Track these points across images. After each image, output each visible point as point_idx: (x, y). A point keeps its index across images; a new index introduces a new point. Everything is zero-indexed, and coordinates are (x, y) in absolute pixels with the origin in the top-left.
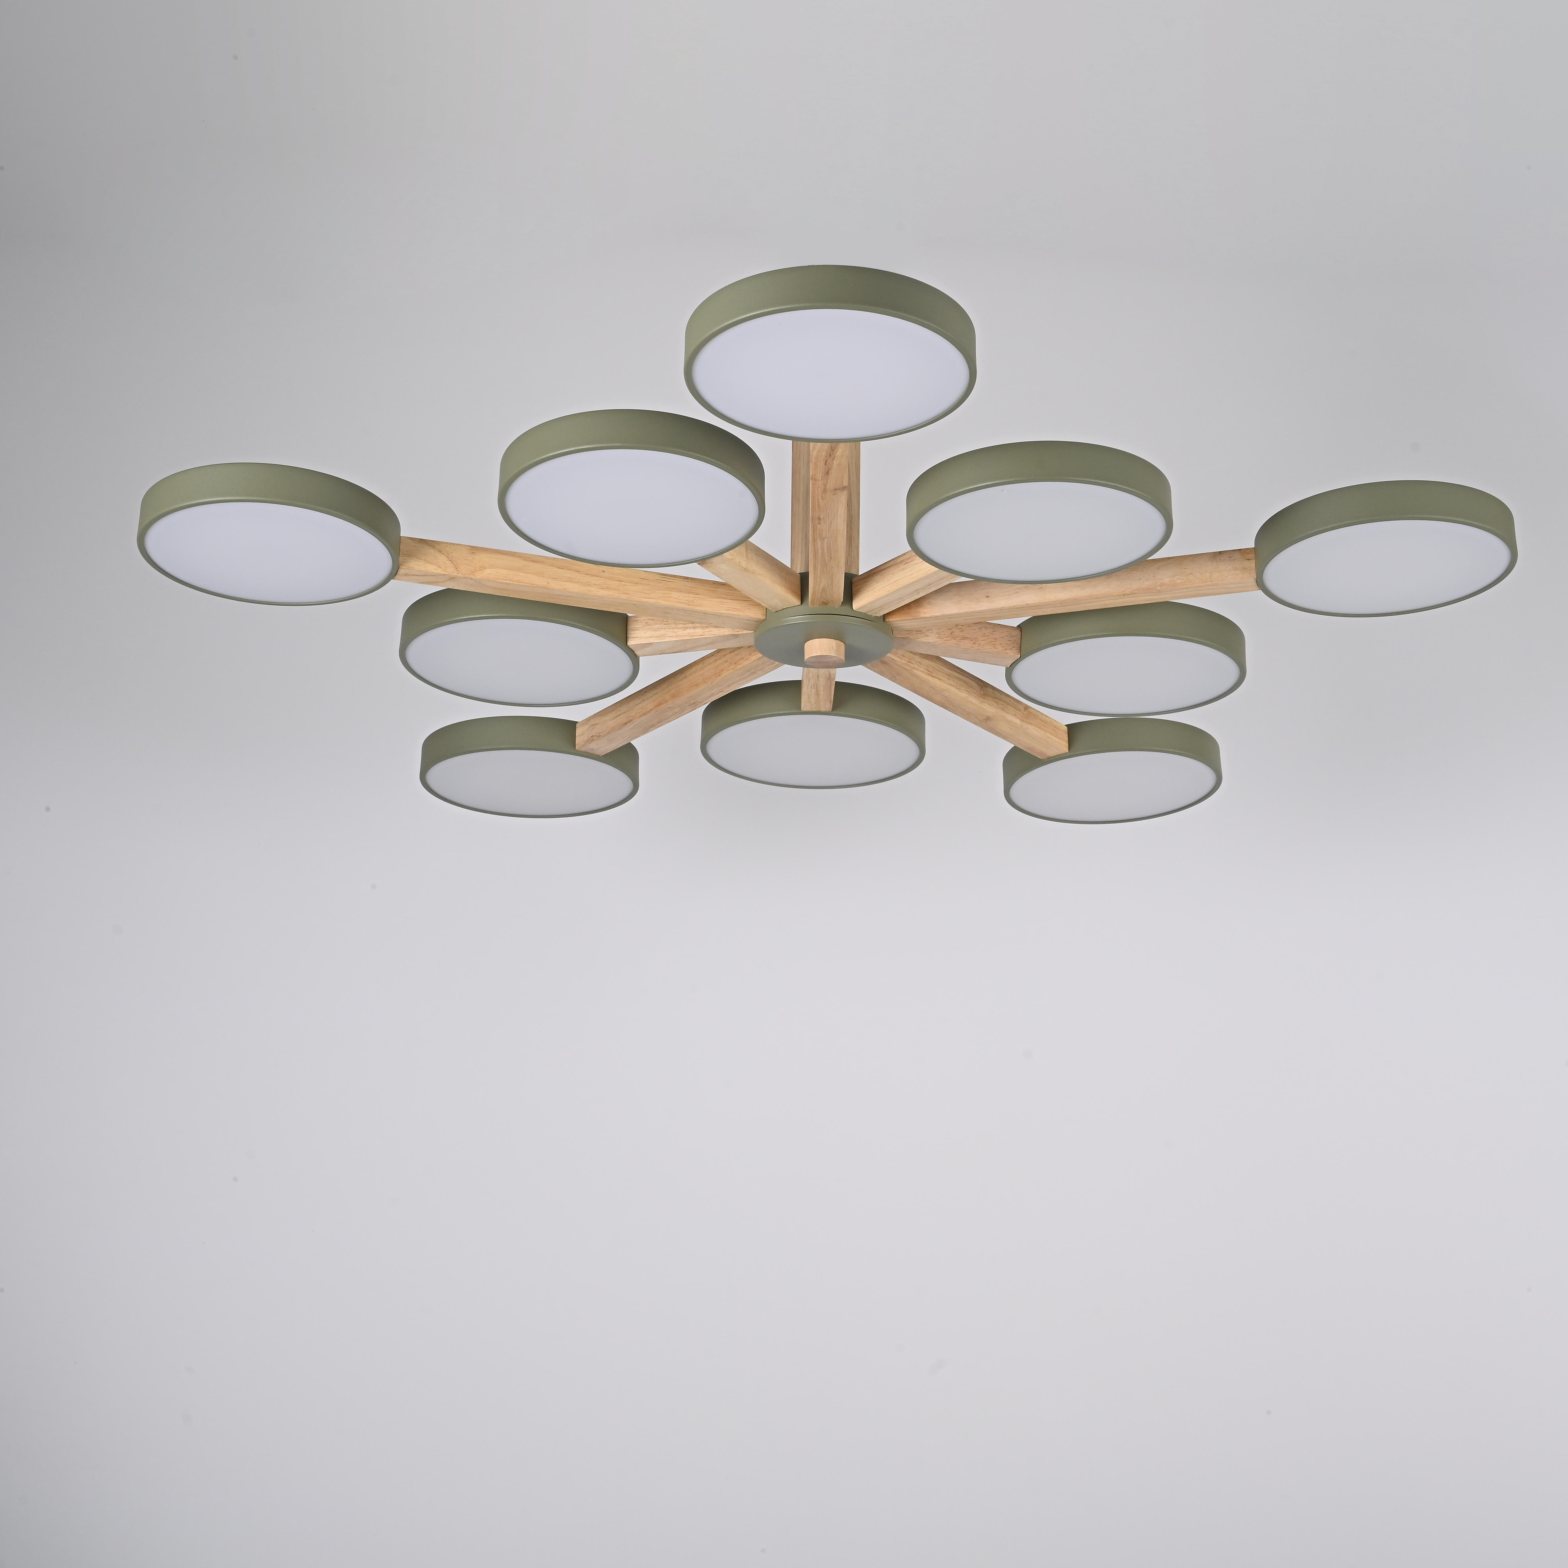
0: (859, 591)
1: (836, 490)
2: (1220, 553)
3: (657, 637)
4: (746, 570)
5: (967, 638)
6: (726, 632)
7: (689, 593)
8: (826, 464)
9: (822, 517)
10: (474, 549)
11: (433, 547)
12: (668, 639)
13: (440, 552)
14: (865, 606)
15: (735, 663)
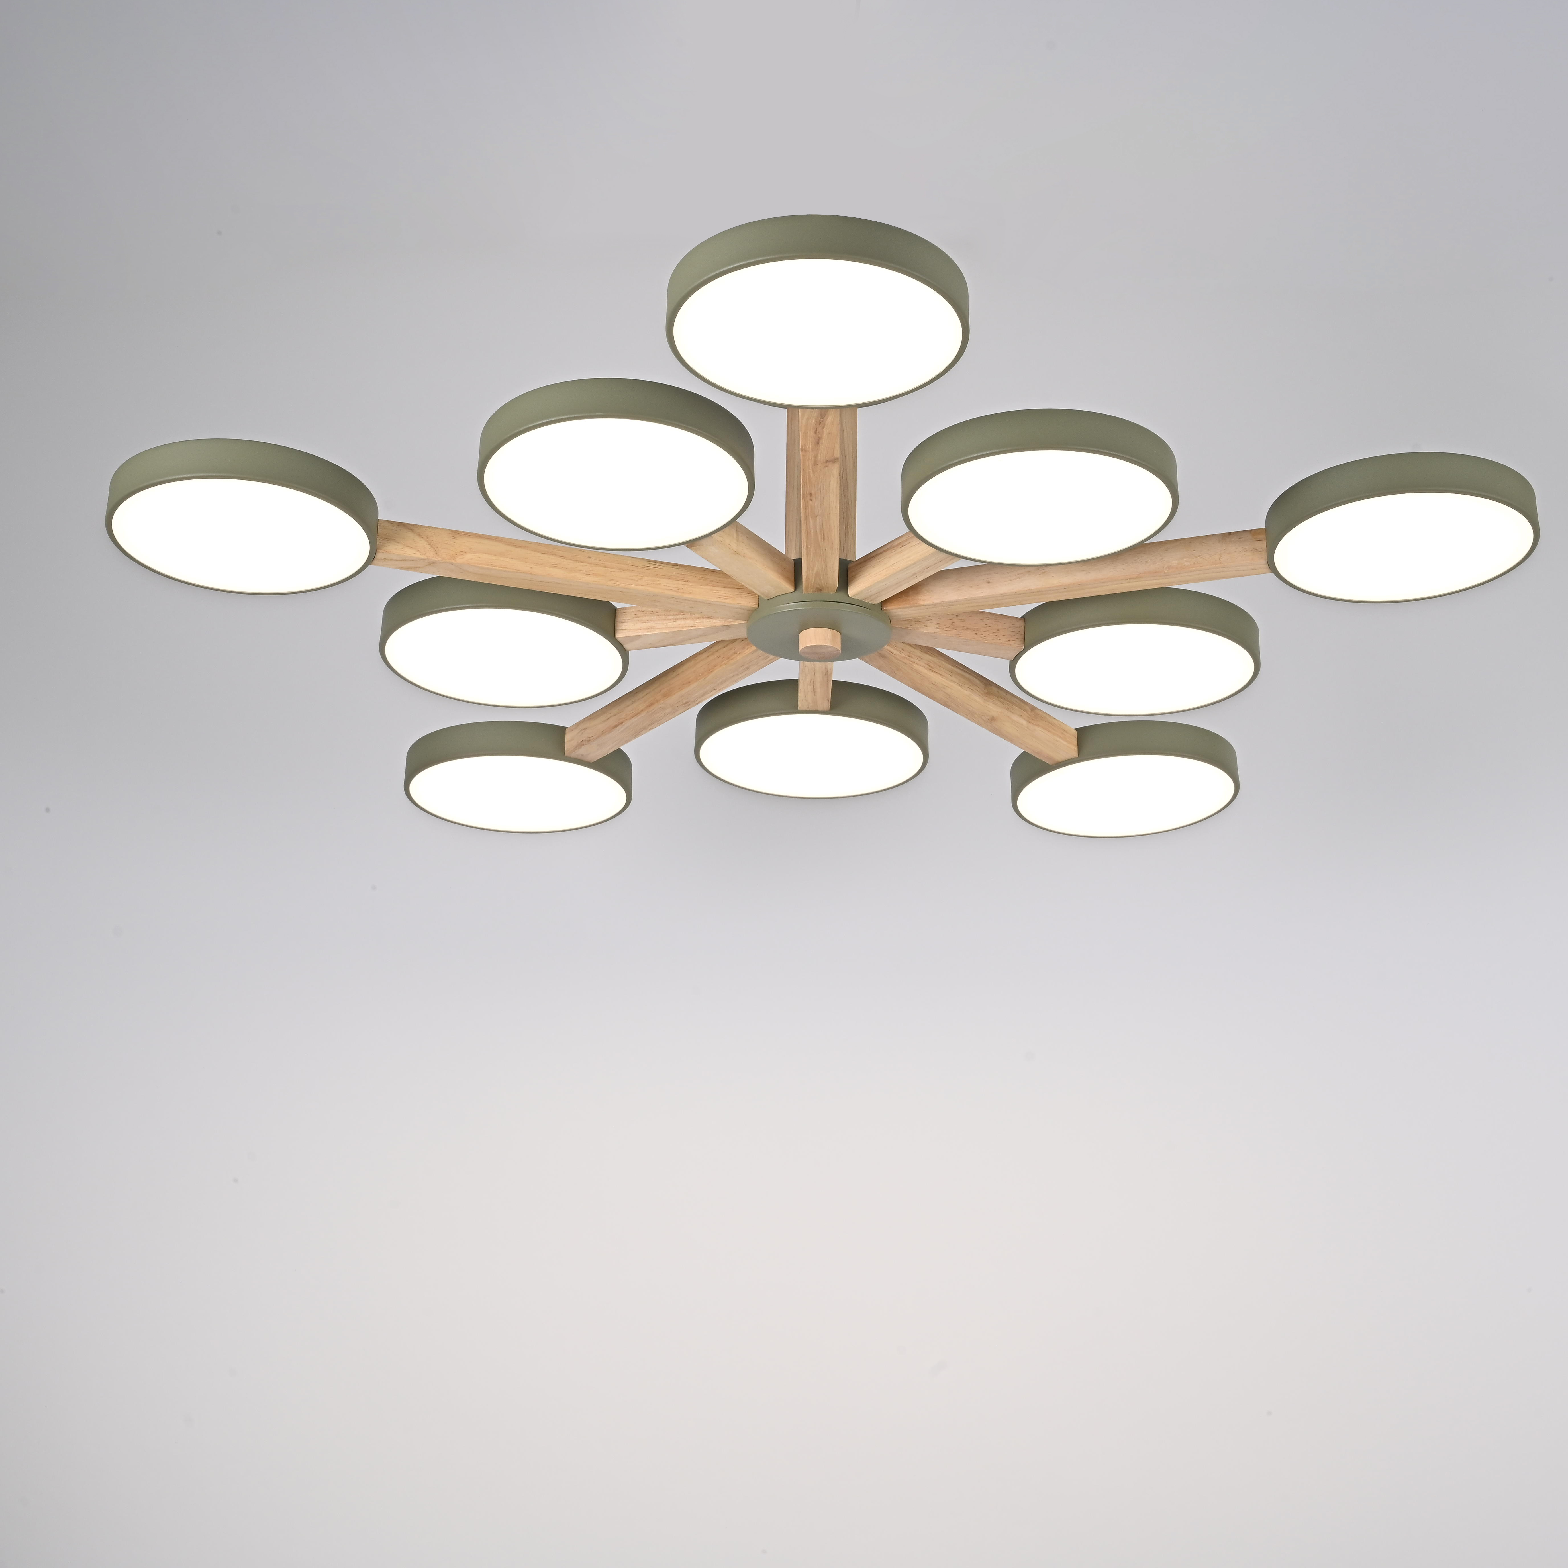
0: (854, 577)
1: (827, 462)
2: (1230, 534)
3: (645, 629)
4: (736, 553)
5: (968, 629)
6: (718, 623)
7: (678, 580)
8: (816, 433)
9: (813, 492)
10: (454, 533)
11: (412, 531)
12: (657, 631)
13: (419, 535)
14: (861, 592)
15: (728, 659)
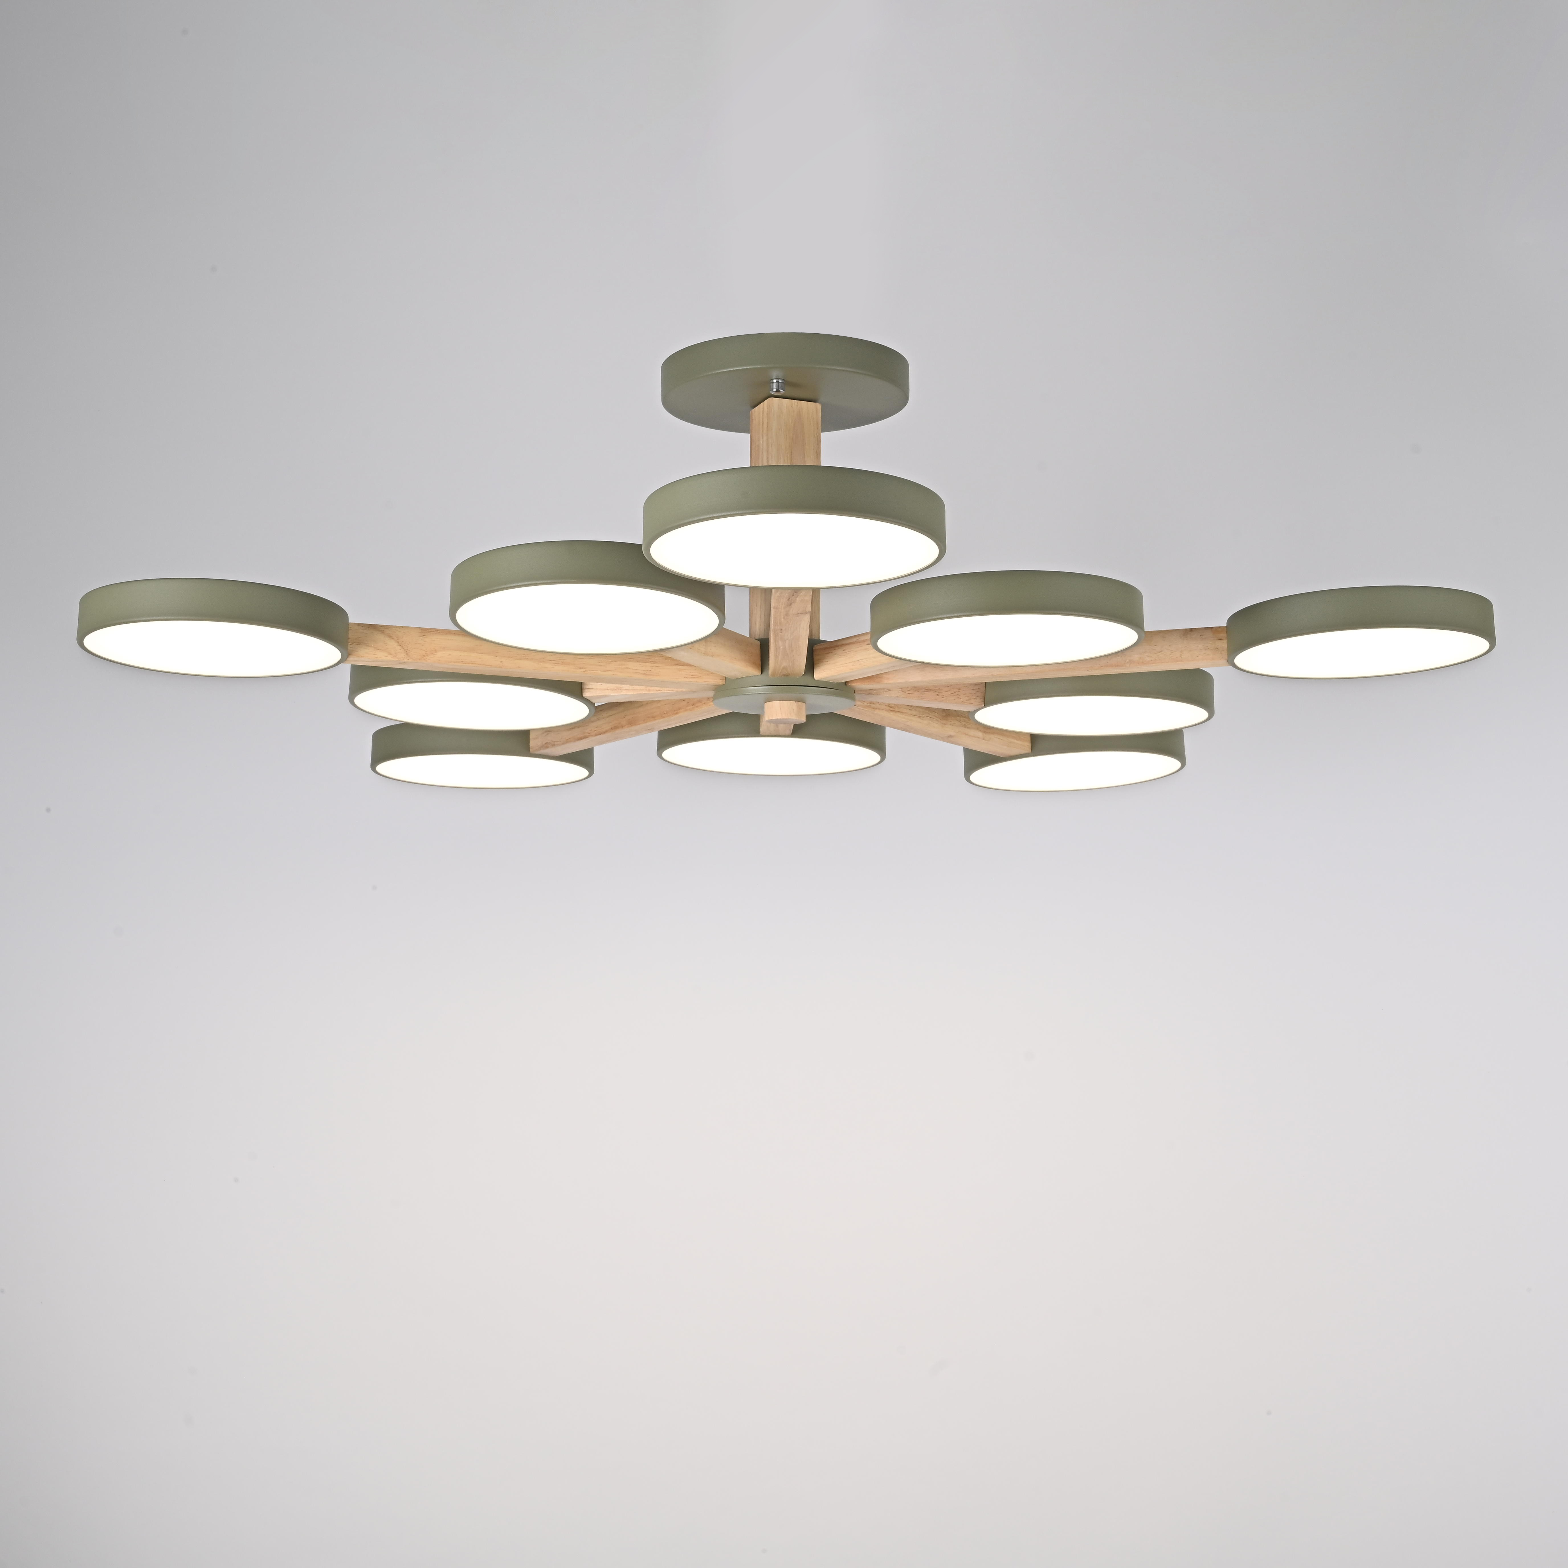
0: (820, 661)
1: (797, 614)
2: (1191, 630)
3: (613, 690)
4: (706, 654)
7: (646, 662)
8: (788, 600)
9: (783, 628)
10: (424, 631)
12: (624, 692)
13: (390, 637)
14: (827, 676)
